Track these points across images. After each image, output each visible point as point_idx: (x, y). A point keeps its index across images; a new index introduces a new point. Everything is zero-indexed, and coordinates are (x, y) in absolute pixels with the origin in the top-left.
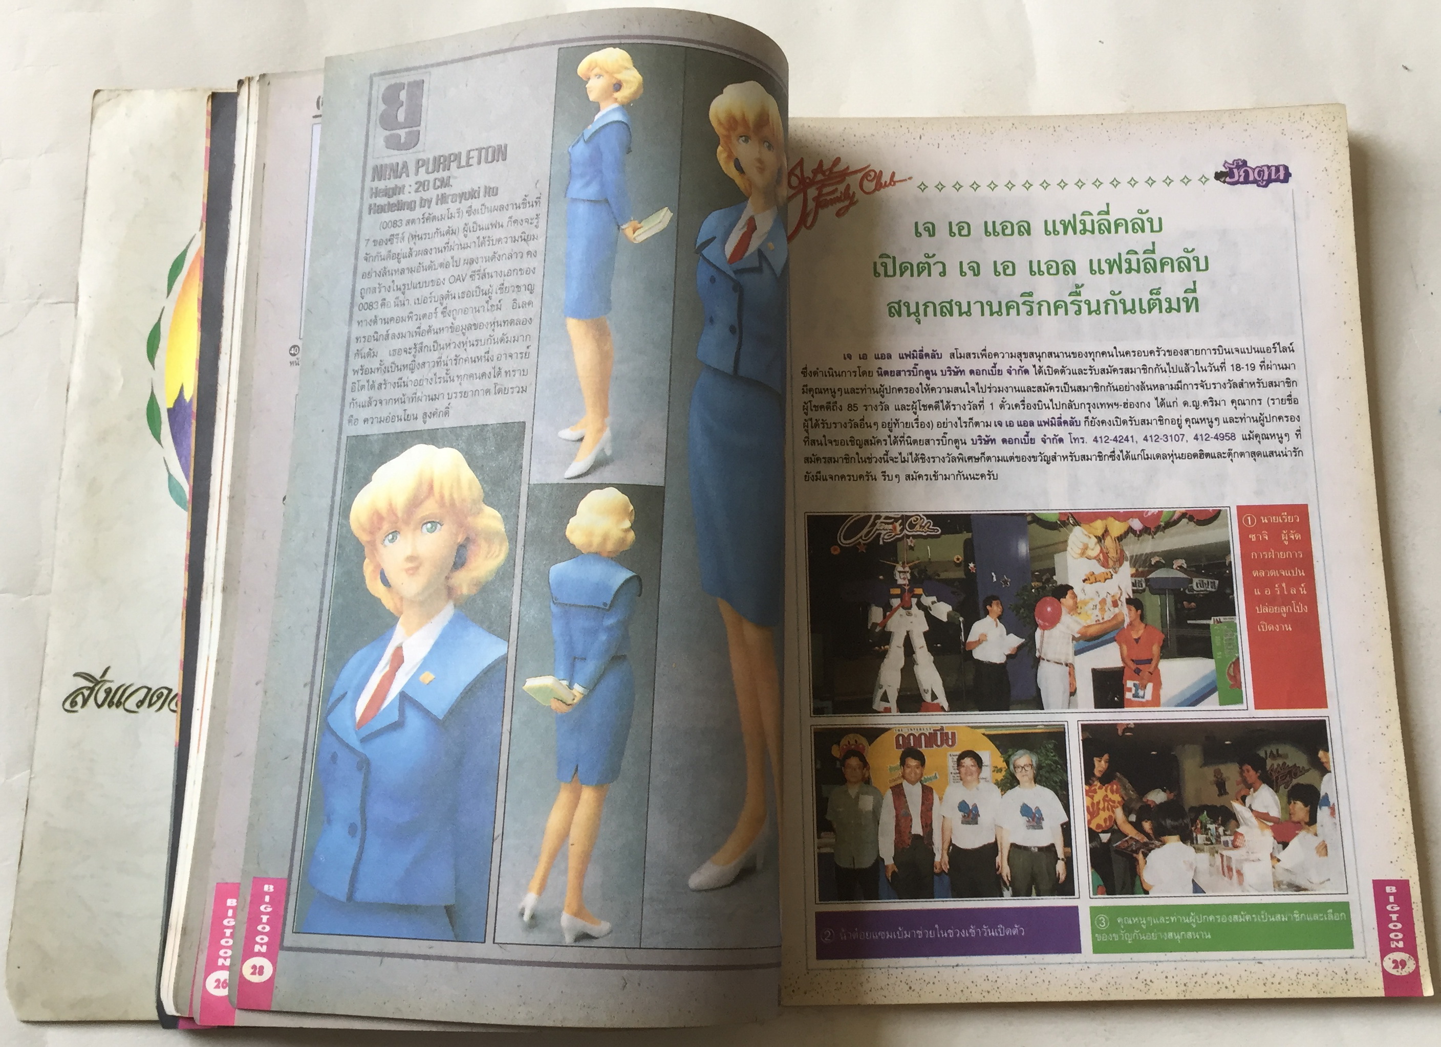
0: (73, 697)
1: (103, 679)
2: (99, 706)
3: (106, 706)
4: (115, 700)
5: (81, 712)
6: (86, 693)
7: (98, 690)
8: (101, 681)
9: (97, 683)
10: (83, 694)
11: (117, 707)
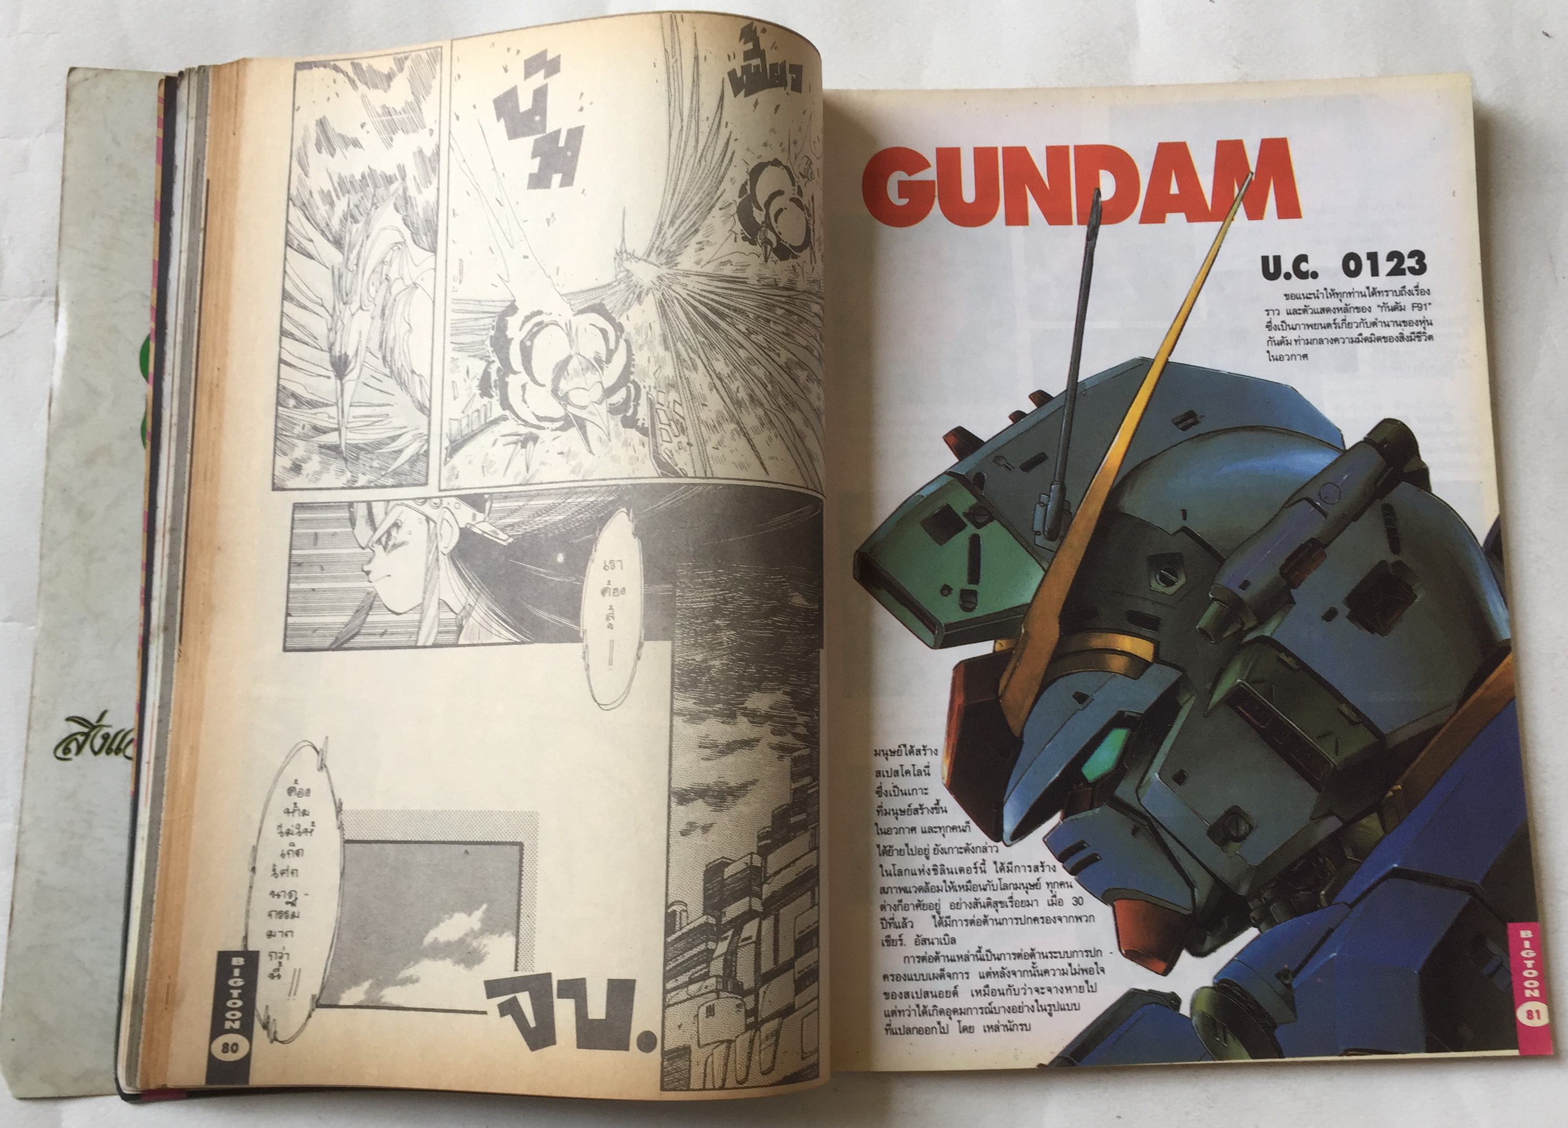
0: (67, 742)
1: (99, 724)
2: (96, 753)
3: (103, 754)
4: (114, 747)
5: (76, 760)
6: (81, 739)
7: (95, 736)
8: (99, 726)
9: (94, 727)
10: (76, 740)
11: (117, 754)
